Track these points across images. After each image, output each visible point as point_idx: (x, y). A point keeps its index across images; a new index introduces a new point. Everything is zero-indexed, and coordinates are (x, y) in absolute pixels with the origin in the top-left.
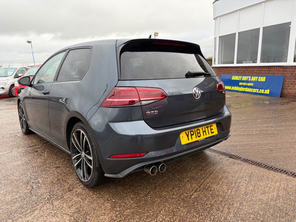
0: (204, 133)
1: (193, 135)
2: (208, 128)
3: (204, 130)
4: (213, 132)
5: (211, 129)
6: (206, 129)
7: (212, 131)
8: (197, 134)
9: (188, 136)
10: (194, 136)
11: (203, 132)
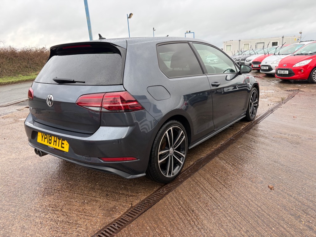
0: (55, 143)
1: (46, 138)
2: (60, 140)
3: (55, 140)
4: (63, 148)
5: (62, 144)
6: (58, 140)
7: (63, 146)
8: (49, 139)
9: (42, 137)
10: (46, 140)
11: (54, 141)
